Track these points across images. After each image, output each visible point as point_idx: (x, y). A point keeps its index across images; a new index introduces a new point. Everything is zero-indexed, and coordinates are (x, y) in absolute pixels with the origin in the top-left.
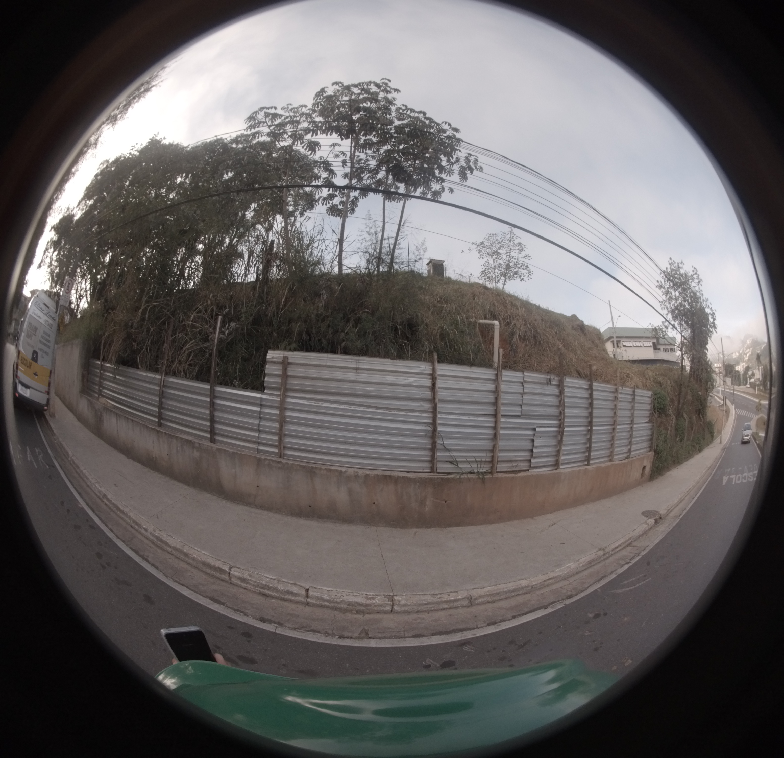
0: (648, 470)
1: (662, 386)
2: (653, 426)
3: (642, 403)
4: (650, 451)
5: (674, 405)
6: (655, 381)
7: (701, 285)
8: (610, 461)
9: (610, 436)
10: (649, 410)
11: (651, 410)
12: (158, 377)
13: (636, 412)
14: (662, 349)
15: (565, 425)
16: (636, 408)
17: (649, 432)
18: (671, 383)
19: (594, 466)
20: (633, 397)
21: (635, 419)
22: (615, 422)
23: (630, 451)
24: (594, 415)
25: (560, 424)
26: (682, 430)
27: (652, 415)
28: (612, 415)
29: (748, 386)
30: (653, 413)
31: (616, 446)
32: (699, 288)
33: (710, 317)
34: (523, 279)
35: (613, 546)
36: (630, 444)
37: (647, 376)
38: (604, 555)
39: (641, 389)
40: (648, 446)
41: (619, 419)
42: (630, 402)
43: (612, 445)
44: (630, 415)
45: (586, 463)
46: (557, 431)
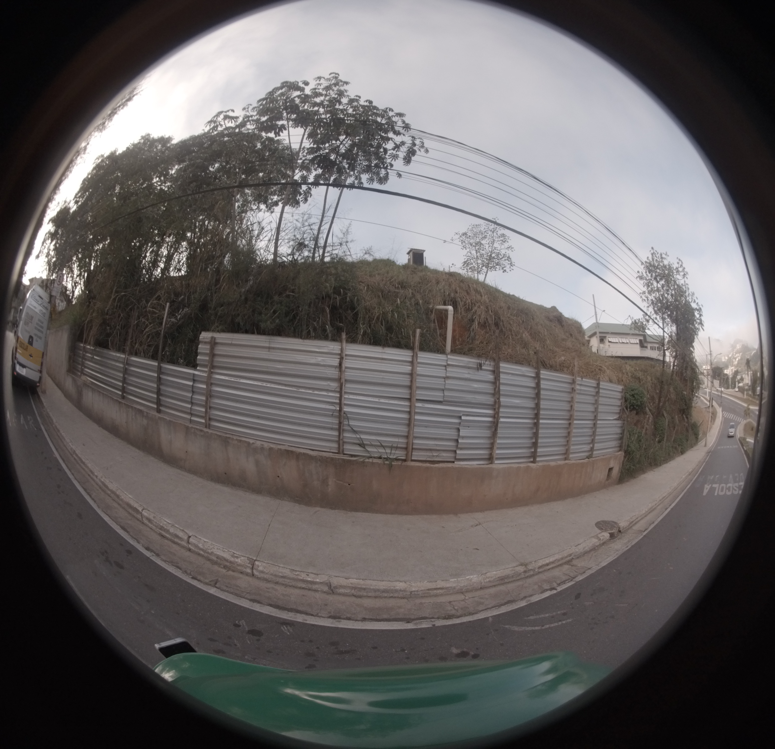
0: (615, 472)
1: (642, 383)
2: (624, 424)
3: (610, 398)
4: (620, 450)
5: (654, 403)
6: (634, 376)
7: (687, 278)
8: (566, 459)
9: (566, 431)
10: (619, 406)
11: (621, 406)
12: (123, 356)
13: (600, 407)
14: (649, 347)
15: (500, 415)
16: (600, 403)
17: (619, 431)
18: (651, 380)
19: (540, 464)
20: (597, 390)
21: (599, 415)
22: (571, 416)
23: (592, 449)
24: (542, 407)
25: (495, 414)
26: (662, 430)
27: (622, 411)
28: (569, 408)
29: (737, 390)
30: (623, 409)
31: (572, 443)
32: (685, 282)
33: (696, 313)
34: (505, 271)
35: (541, 563)
36: (593, 442)
37: (624, 371)
38: (525, 572)
39: (615, 383)
40: (619, 445)
41: (576, 414)
42: (594, 396)
43: (568, 441)
44: (593, 410)
45: (532, 460)
46: (491, 422)
